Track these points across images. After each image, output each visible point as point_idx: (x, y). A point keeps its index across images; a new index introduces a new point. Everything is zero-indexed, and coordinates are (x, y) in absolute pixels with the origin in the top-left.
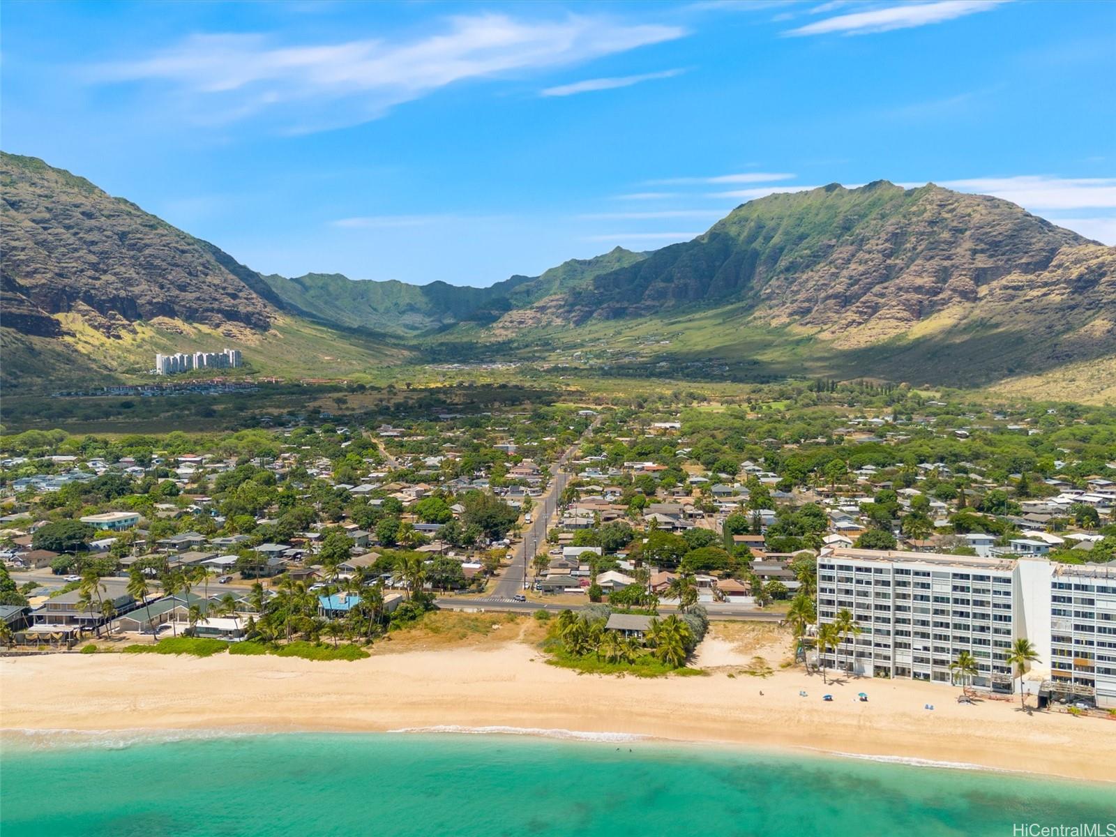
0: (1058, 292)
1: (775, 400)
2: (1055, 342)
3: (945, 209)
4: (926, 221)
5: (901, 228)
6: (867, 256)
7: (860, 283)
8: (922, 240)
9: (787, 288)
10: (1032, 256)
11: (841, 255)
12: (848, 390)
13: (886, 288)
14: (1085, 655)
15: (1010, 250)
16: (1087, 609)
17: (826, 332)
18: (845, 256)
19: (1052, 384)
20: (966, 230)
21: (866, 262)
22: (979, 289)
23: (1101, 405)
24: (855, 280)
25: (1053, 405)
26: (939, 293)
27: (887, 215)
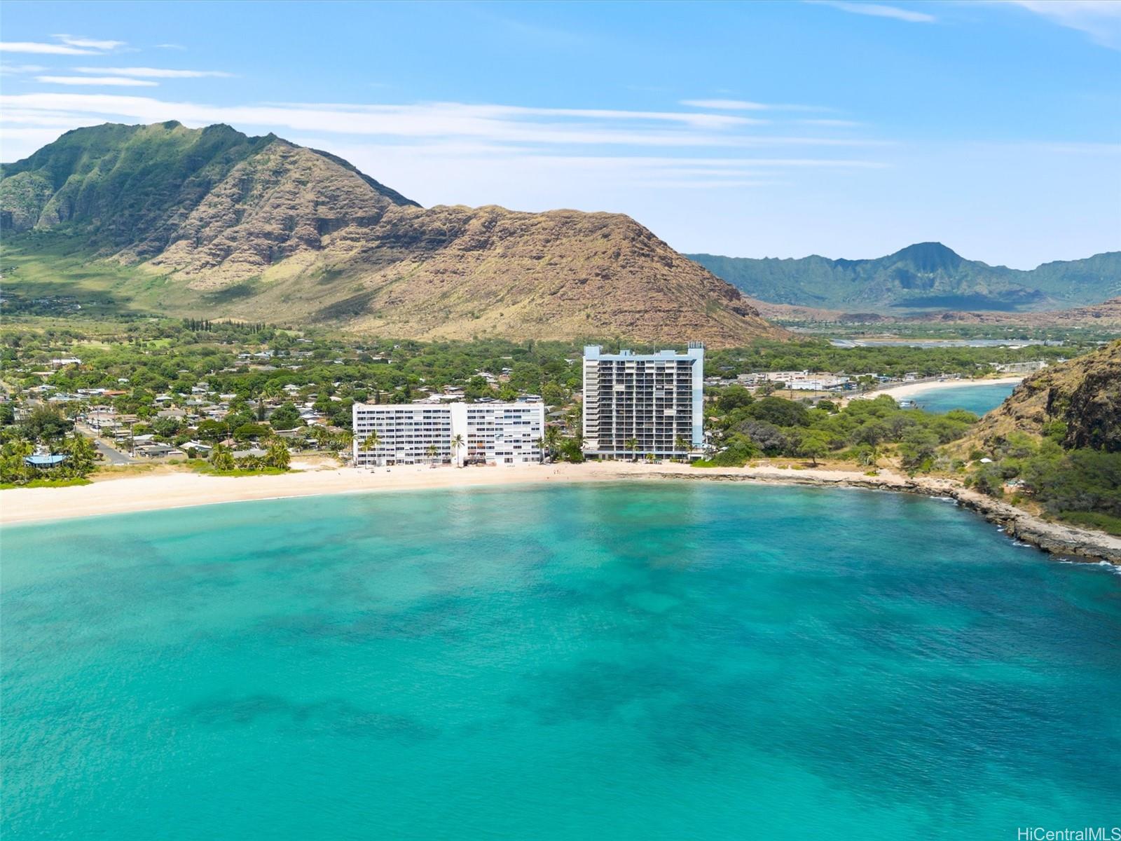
0: (389, 245)
1: (155, 338)
2: (390, 289)
3: (288, 161)
4: (271, 171)
5: (247, 174)
6: (216, 199)
7: (211, 225)
8: (268, 188)
9: (133, 225)
10: (366, 211)
11: (189, 196)
12: (221, 329)
13: (237, 232)
14: (481, 442)
15: (347, 204)
16: (482, 421)
17: (180, 273)
18: (192, 196)
19: (391, 325)
20: (308, 182)
21: (215, 206)
22: (322, 239)
23: (430, 342)
24: (206, 222)
25: (397, 342)
26: (287, 240)
27: (232, 160)
